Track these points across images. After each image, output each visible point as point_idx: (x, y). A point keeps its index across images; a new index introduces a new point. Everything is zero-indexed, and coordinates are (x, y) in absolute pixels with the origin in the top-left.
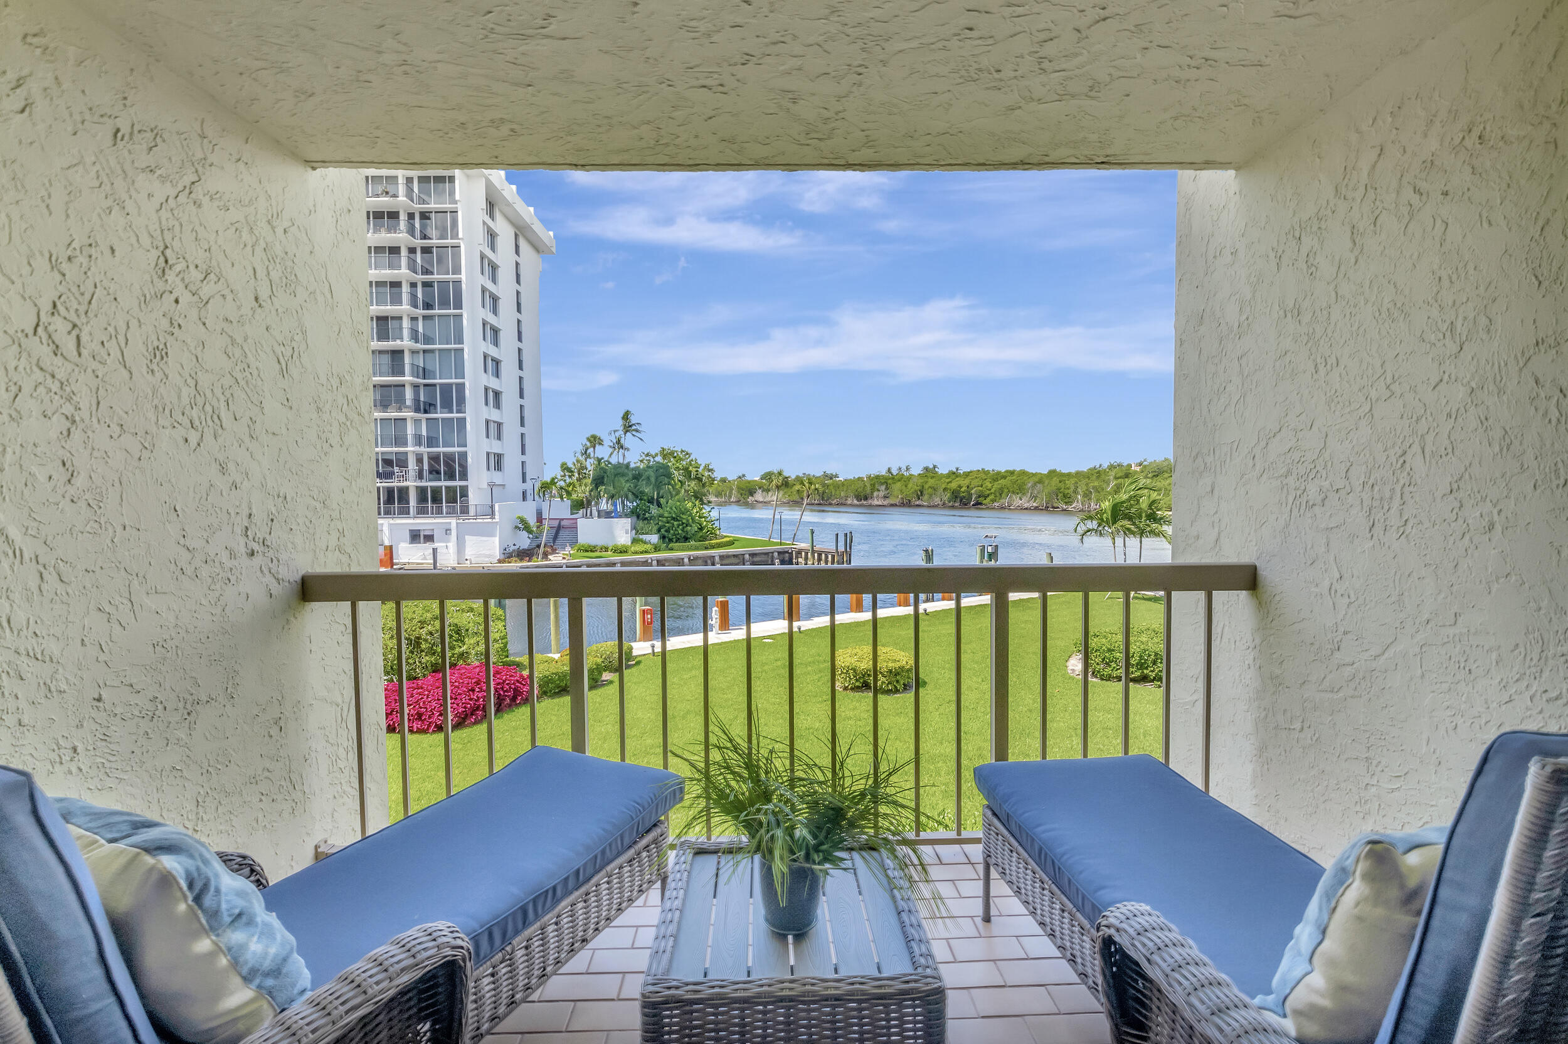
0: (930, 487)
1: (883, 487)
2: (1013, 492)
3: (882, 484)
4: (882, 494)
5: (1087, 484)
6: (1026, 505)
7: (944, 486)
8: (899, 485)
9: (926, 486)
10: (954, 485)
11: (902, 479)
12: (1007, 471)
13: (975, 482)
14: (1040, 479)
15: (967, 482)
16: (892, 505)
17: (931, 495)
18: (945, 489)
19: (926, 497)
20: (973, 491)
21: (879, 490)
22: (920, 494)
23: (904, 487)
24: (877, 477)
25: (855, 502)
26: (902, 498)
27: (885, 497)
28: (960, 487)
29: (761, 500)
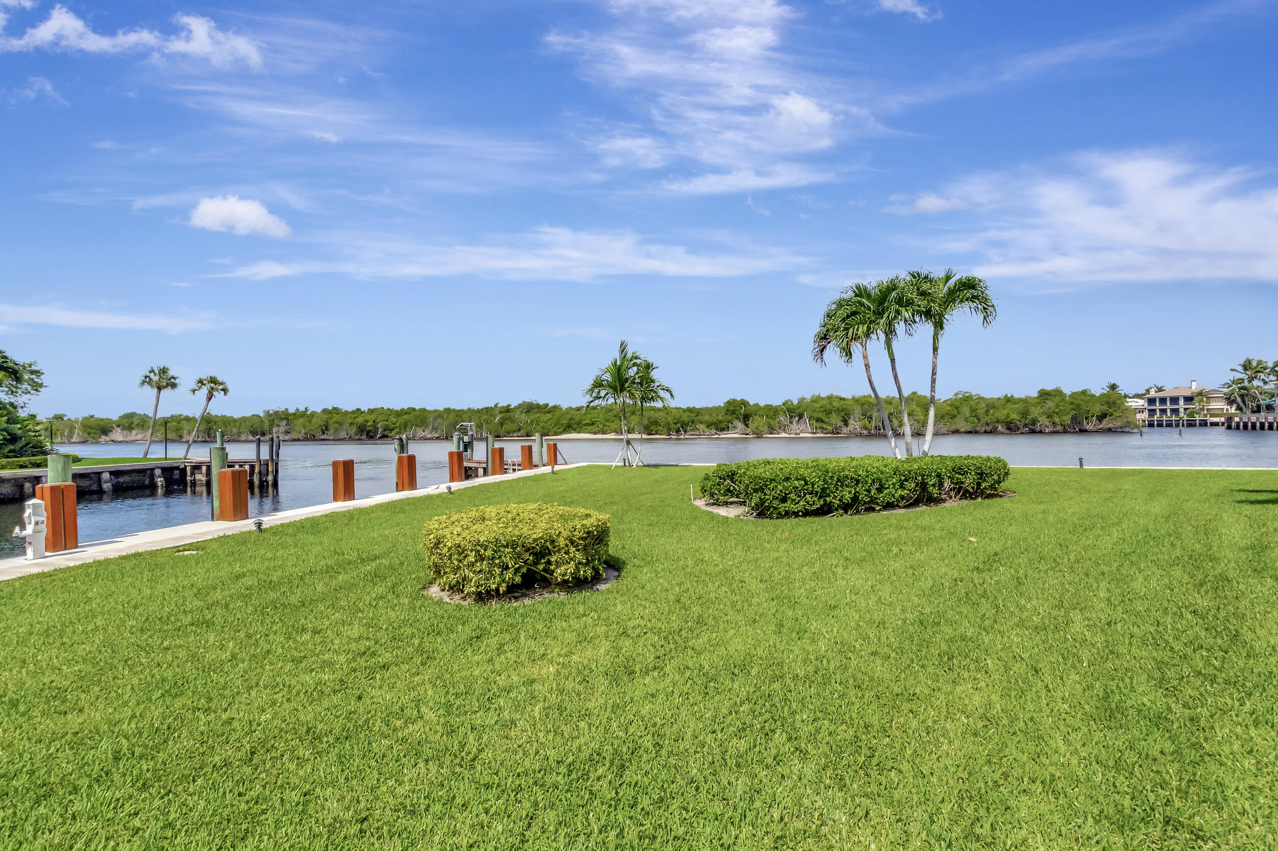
0: (336, 422)
1: (284, 423)
2: (417, 426)
3: (281, 419)
4: (282, 429)
5: (479, 418)
6: (429, 436)
7: (350, 421)
8: (301, 420)
9: (331, 422)
10: (360, 420)
11: (304, 415)
12: (409, 408)
13: (380, 418)
14: (438, 415)
15: (372, 417)
16: (294, 440)
17: (336, 430)
18: (352, 424)
19: (331, 431)
20: (379, 425)
21: (278, 426)
22: (325, 429)
23: (307, 423)
24: (276, 413)
25: (251, 438)
26: (306, 434)
27: (287, 432)
28: (367, 421)
29: (120, 438)
